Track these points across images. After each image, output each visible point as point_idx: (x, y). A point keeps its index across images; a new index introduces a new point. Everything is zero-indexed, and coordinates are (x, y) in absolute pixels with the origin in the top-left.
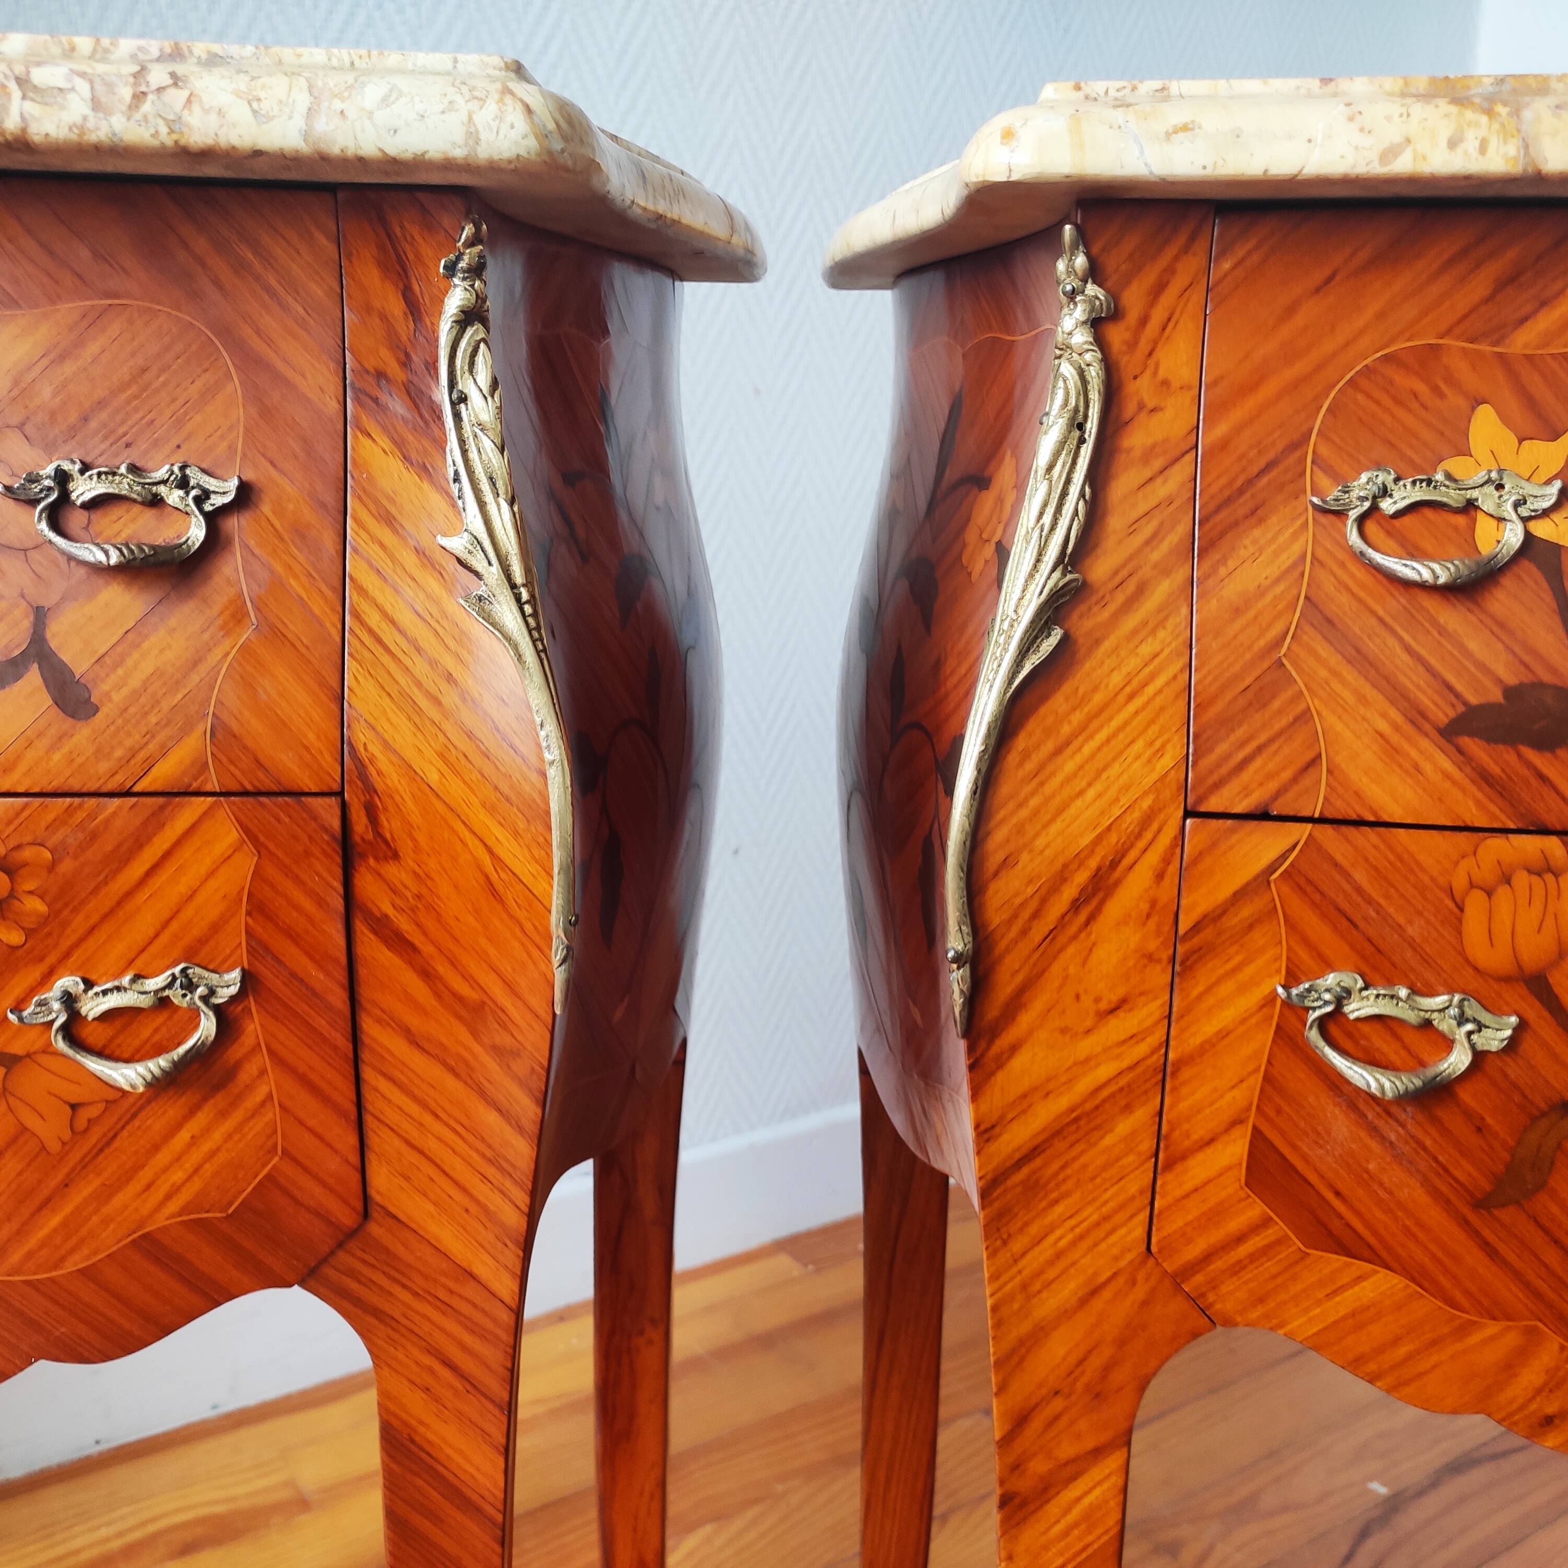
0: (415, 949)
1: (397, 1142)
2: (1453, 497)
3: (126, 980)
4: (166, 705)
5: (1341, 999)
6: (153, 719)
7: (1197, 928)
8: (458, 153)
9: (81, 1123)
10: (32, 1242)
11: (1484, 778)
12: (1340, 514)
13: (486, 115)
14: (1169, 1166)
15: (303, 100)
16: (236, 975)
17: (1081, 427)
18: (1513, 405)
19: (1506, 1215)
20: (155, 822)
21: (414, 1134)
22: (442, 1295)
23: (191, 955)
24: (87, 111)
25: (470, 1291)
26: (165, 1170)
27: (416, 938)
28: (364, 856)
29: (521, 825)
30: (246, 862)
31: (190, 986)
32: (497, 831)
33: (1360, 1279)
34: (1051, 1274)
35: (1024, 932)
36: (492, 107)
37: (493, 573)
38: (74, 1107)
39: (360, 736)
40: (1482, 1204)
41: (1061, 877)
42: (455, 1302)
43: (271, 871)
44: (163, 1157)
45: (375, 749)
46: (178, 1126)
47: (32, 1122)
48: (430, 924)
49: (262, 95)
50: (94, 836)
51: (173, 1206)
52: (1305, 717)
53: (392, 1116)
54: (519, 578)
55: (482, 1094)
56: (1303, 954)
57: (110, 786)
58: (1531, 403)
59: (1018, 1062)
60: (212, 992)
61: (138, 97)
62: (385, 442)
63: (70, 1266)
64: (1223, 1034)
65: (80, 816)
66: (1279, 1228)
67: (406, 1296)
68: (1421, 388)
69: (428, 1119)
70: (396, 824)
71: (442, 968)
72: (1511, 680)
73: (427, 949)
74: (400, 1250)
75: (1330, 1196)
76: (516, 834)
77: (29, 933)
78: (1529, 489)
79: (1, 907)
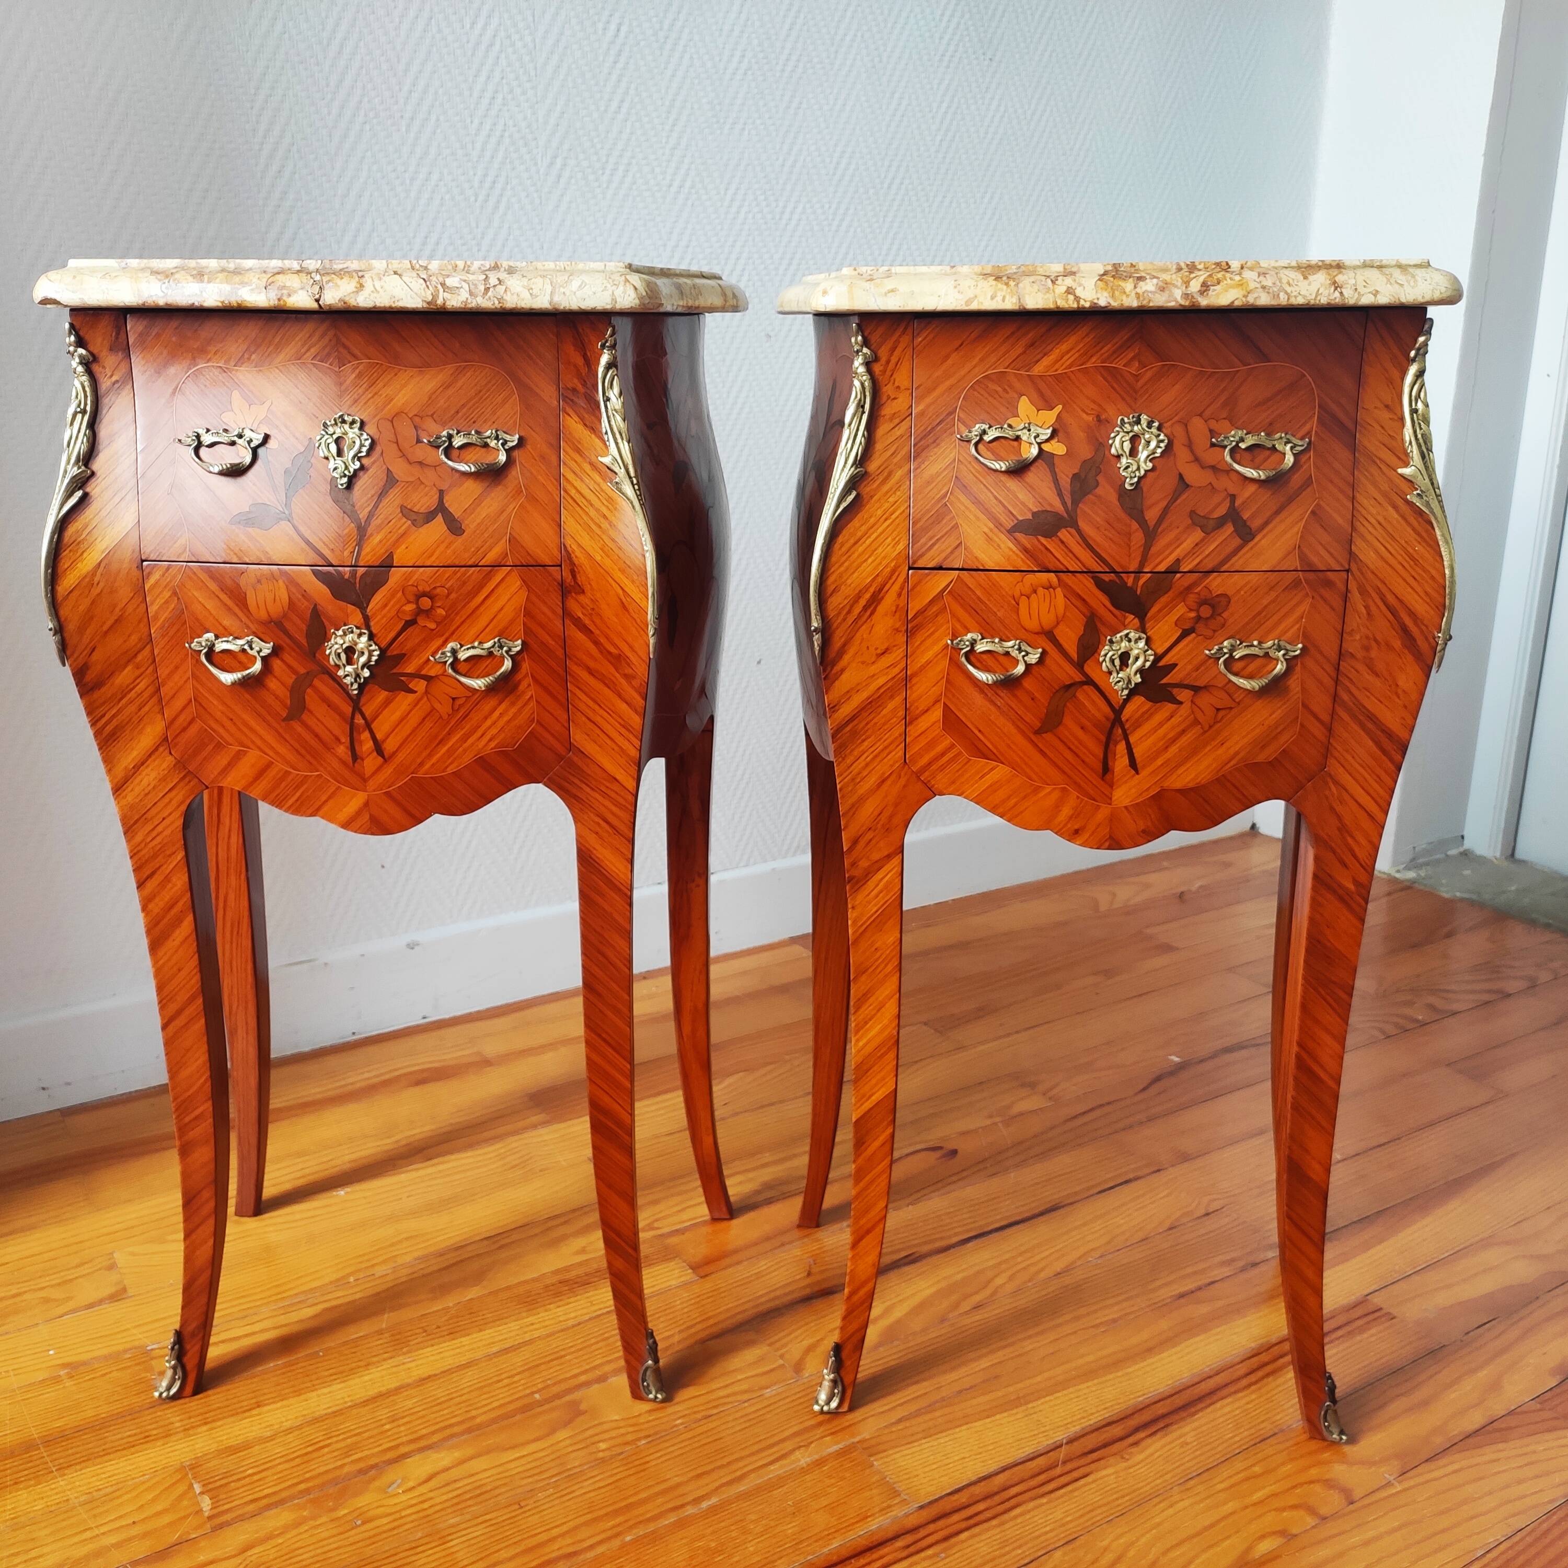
0: (592, 632)
1: (584, 719)
2: (1010, 434)
3: (476, 644)
4: (491, 529)
5: (973, 643)
6: (486, 535)
7: (915, 617)
8: (609, 307)
9: (456, 707)
10: (434, 759)
11: (1026, 550)
12: (969, 441)
13: (619, 292)
14: (912, 722)
15: (549, 289)
16: (519, 642)
17: (863, 407)
18: (1035, 395)
19: (1048, 736)
20: (488, 577)
21: (591, 714)
22: (603, 789)
23: (501, 634)
24: (468, 295)
25: (615, 787)
26: (490, 727)
27: (592, 628)
28: (570, 592)
29: (635, 577)
30: (524, 594)
31: (501, 647)
32: (625, 580)
33: (992, 769)
34: (865, 773)
35: (844, 620)
36: (621, 288)
37: (622, 472)
38: (454, 699)
39: (569, 542)
40: (1037, 732)
41: (858, 597)
42: (609, 792)
43: (534, 598)
44: (489, 722)
45: (574, 547)
46: (495, 709)
47: (437, 706)
48: (598, 621)
49: (534, 287)
50: (464, 583)
51: (493, 744)
52: (956, 526)
53: (582, 706)
54: (632, 474)
56: (958, 626)
57: (470, 563)
58: (1042, 395)
59: (844, 677)
60: (510, 650)
61: (487, 289)
62: (577, 419)
63: (450, 771)
64: (929, 662)
65: (459, 575)
66: (959, 748)
67: (588, 790)
68: (999, 389)
69: (597, 707)
70: (584, 578)
71: (603, 639)
72: (1035, 510)
73: (597, 632)
74: (585, 769)
75: (977, 732)
76: (633, 582)
77: (438, 624)
78: (1040, 430)
79: (427, 613)
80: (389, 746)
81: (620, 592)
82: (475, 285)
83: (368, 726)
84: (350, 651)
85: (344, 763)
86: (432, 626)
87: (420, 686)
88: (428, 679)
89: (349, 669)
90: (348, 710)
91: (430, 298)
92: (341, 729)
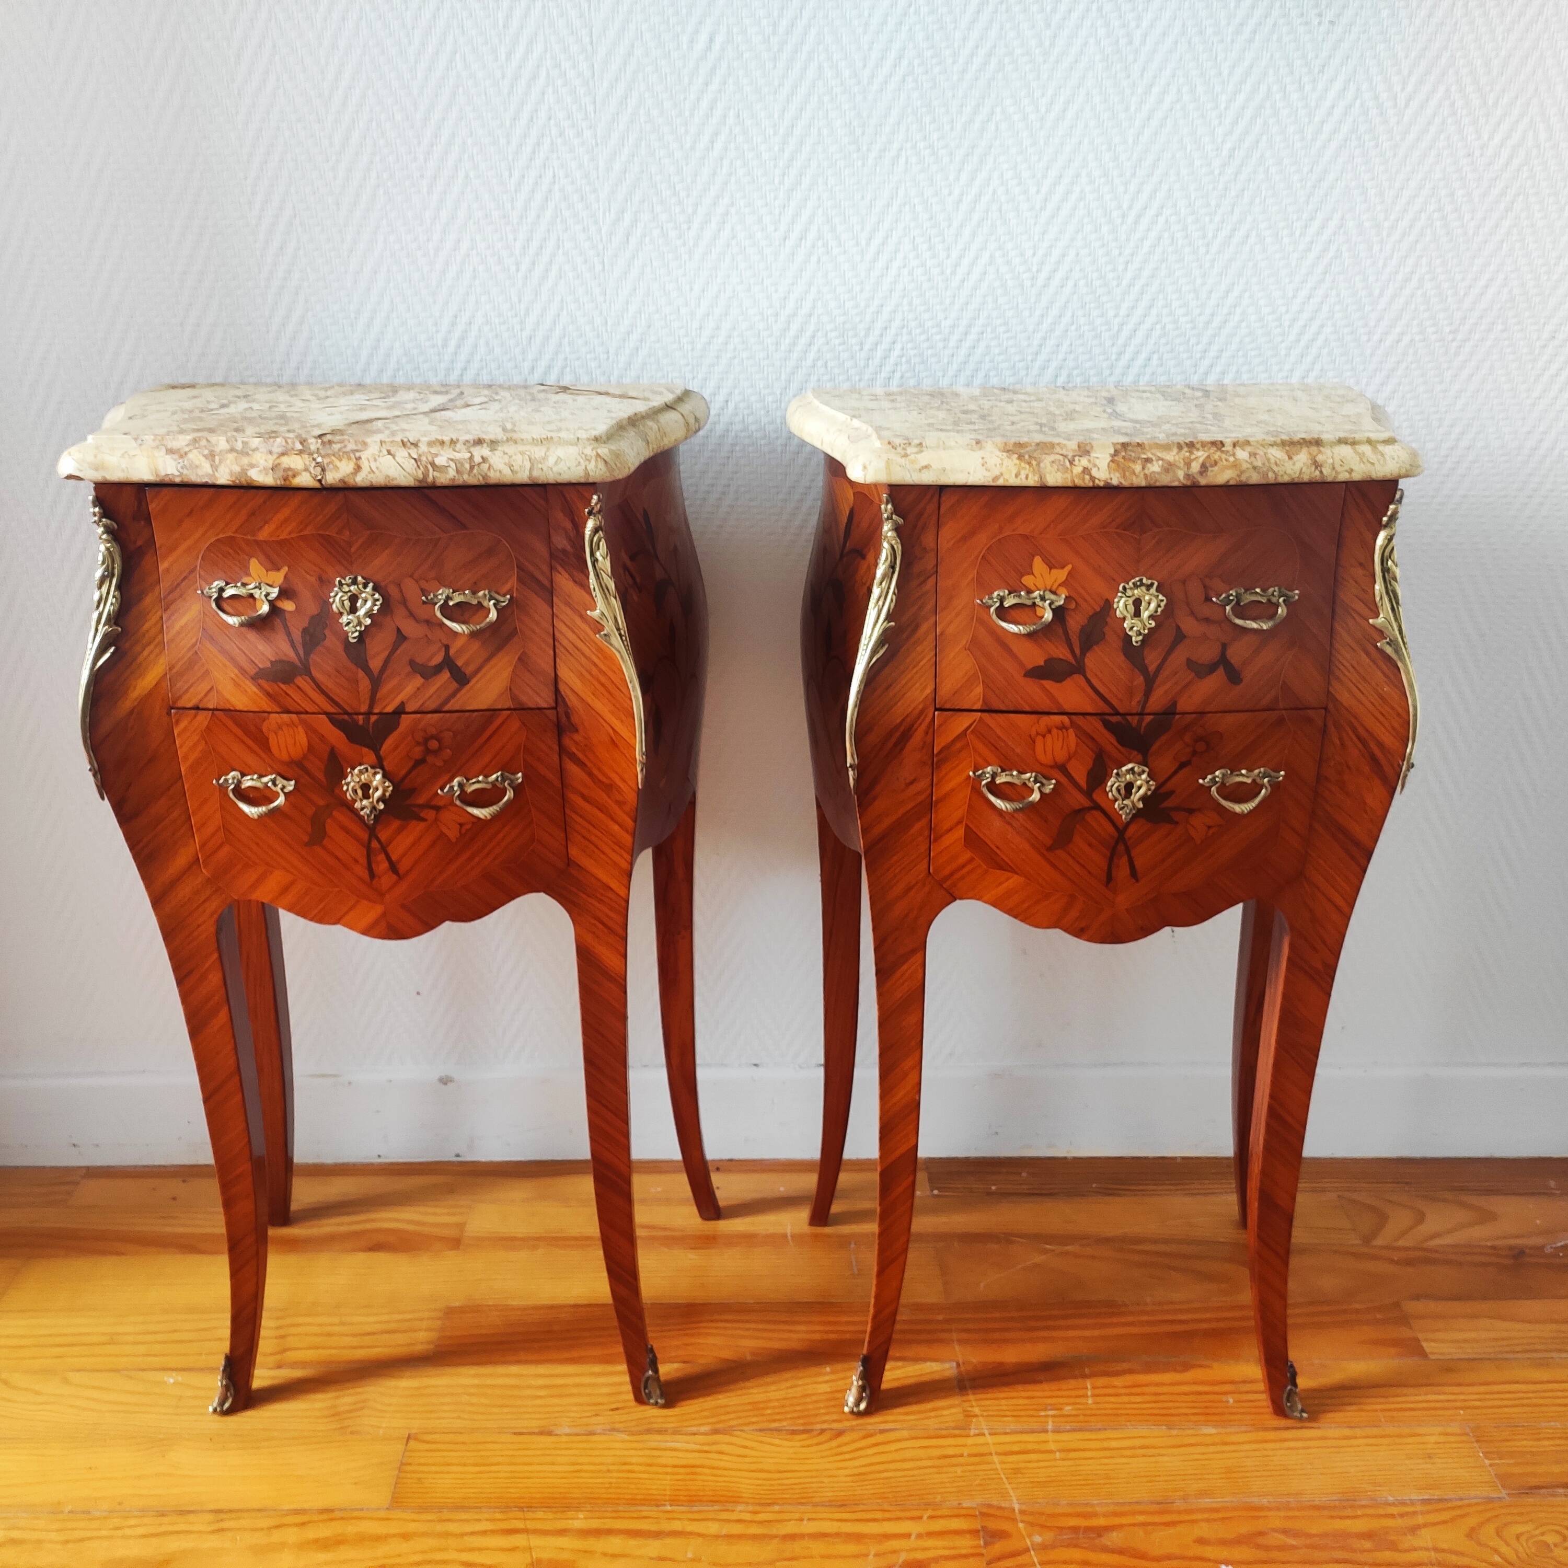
0: (586, 765)
1: (581, 839)
2: (1028, 601)
3: (480, 779)
5: (994, 776)
7: (941, 752)
9: (464, 831)
10: (445, 876)
12: (988, 607)
14: (935, 840)
16: (520, 775)
19: (1058, 852)
20: (490, 720)
21: (586, 834)
23: (503, 768)
24: (455, 473)
26: (495, 847)
27: (587, 762)
28: (565, 731)
29: (624, 719)
30: (523, 735)
31: (503, 780)
32: (615, 720)
33: (1008, 879)
37: (610, 625)
38: (461, 825)
39: (563, 688)
40: (1049, 849)
42: (603, 898)
43: (532, 737)
44: (494, 843)
45: (570, 695)
46: (498, 832)
47: (446, 831)
48: (590, 755)
50: (468, 727)
51: (497, 862)
53: (579, 828)
55: (612, 819)
56: (980, 760)
60: (512, 782)
62: (568, 577)
63: (458, 885)
64: (953, 790)
65: (464, 720)
66: (978, 862)
67: (586, 897)
69: (591, 828)
70: (577, 719)
71: (596, 772)
73: (590, 765)
74: (584, 880)
75: (995, 849)
76: (621, 722)
77: (445, 762)
79: (436, 753)
80: (403, 866)
81: (612, 732)
82: (462, 465)
83: (384, 849)
84: (365, 787)
85: (363, 881)
86: (440, 764)
87: (430, 815)
88: (437, 808)
89: (366, 802)
90: (365, 836)
91: (421, 476)
92: (359, 853)
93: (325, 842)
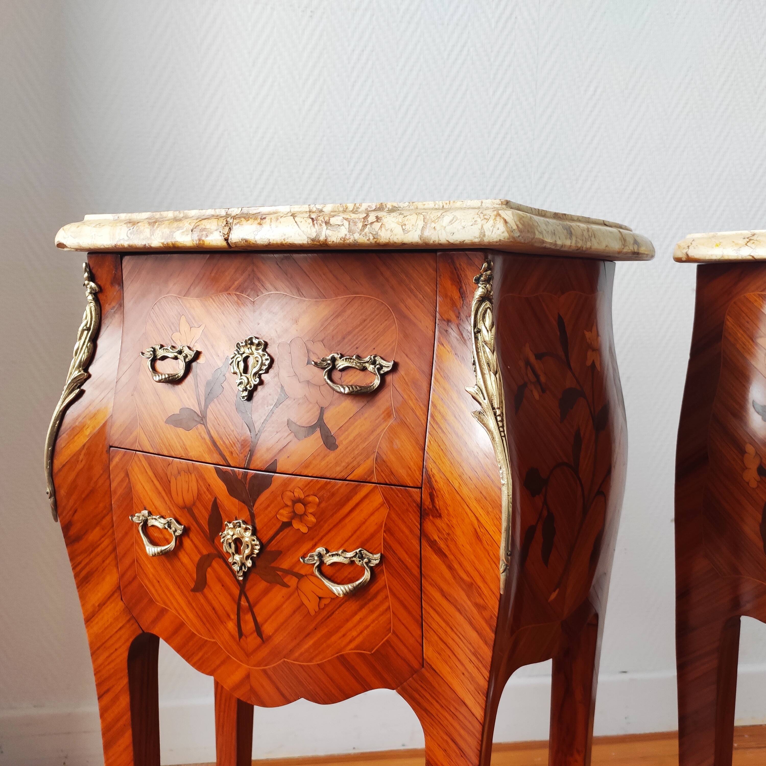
0: (446, 556)
1: (436, 638)
3: (340, 552)
4: (361, 447)
6: (356, 452)
8: (477, 240)
9: (322, 606)
10: (303, 650)
13: (488, 226)
15: (421, 224)
16: (378, 556)
20: (354, 491)
21: (443, 636)
22: (452, 709)
23: (363, 545)
24: (347, 232)
25: (463, 710)
26: (350, 630)
27: (447, 553)
28: (428, 515)
29: (490, 509)
30: (384, 512)
31: (362, 558)
32: (481, 511)
36: (491, 222)
37: (486, 403)
38: (320, 598)
39: (430, 465)
42: (458, 714)
43: (393, 515)
44: (350, 624)
45: (435, 471)
46: (355, 613)
47: (306, 602)
48: (452, 546)
49: (407, 223)
50: (333, 495)
51: (352, 645)
53: (434, 626)
54: (496, 405)
57: (339, 476)
60: (370, 561)
61: (365, 226)
62: (449, 348)
63: (314, 663)
65: (329, 486)
67: (438, 707)
69: (449, 630)
70: (441, 503)
71: (456, 566)
73: (451, 557)
74: (436, 685)
76: (488, 513)
77: (309, 529)
79: (301, 517)
80: (268, 629)
81: (475, 522)
82: (355, 223)
83: (251, 609)
84: (238, 542)
85: (232, 636)
86: (304, 530)
87: (292, 581)
88: (300, 577)
89: (237, 558)
90: (236, 592)
91: (314, 236)
92: (231, 608)
93: (206, 590)
